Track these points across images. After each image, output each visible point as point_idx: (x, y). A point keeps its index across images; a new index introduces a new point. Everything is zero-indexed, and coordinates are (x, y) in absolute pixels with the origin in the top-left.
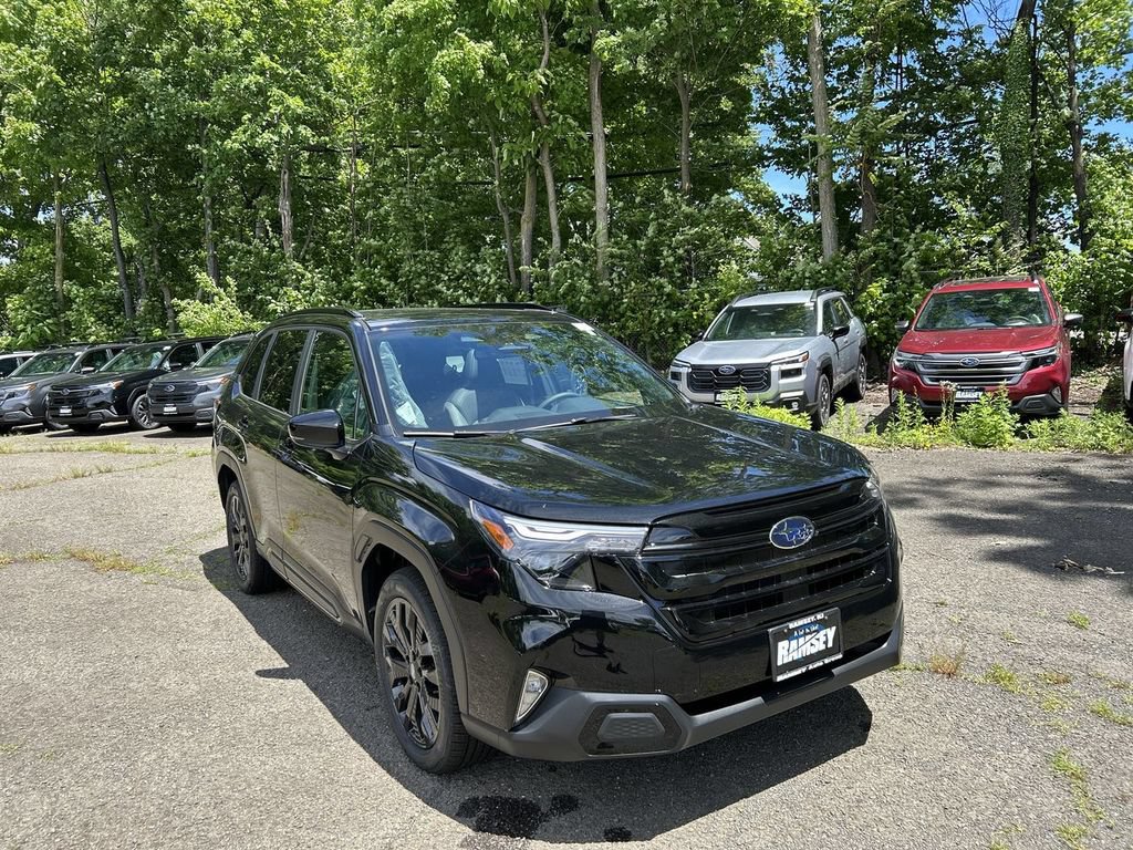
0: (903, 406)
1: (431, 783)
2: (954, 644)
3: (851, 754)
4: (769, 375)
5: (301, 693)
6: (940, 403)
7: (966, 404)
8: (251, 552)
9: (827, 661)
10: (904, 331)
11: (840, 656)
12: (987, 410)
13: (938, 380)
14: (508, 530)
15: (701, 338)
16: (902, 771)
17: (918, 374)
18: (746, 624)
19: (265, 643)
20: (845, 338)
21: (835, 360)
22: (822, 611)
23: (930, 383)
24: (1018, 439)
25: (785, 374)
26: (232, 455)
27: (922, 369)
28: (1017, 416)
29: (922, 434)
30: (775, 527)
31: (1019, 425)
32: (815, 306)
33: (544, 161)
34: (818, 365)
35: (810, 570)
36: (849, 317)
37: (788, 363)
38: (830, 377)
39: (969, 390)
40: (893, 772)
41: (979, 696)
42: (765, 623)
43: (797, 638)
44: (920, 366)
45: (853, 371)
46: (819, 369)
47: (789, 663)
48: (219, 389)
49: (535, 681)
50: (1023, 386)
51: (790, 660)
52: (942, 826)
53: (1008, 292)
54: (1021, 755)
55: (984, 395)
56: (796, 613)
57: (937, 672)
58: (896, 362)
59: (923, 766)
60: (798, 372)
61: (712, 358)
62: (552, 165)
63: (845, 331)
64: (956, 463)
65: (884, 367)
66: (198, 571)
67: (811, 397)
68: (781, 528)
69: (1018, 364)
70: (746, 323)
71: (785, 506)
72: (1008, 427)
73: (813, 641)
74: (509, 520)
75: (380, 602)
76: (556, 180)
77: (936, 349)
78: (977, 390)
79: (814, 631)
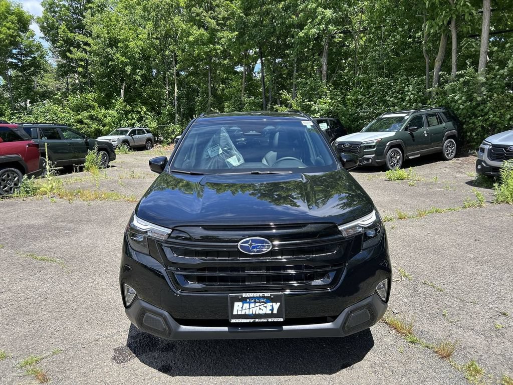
11: (282, 320)
22: (268, 292)
30: (242, 241)
33: (452, 28)
41: (443, 375)
43: (249, 303)
47: (242, 315)
57: (437, 352)
62: (456, 29)
68: (246, 242)
73: (262, 307)
76: (458, 38)
79: (263, 302)
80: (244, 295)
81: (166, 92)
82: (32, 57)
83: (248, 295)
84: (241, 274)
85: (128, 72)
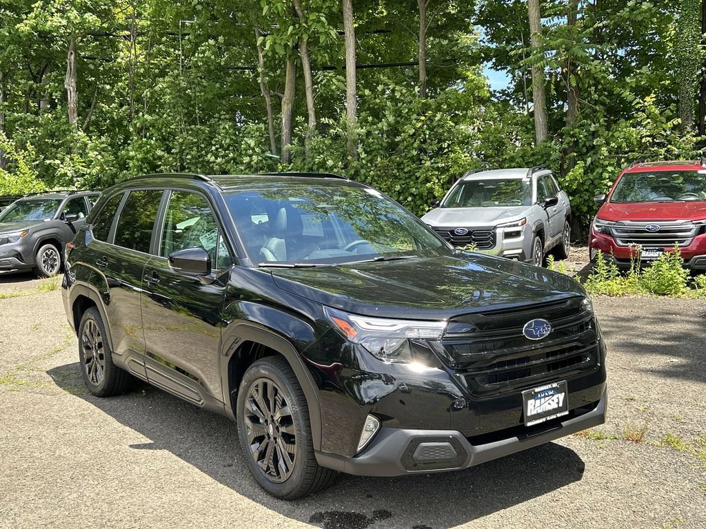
0: (601, 262)
1: (286, 506)
2: (639, 423)
3: (572, 485)
4: (494, 236)
5: (170, 458)
6: (629, 260)
7: (651, 261)
8: (107, 362)
9: (559, 415)
10: (601, 203)
11: (567, 413)
12: (666, 266)
13: (627, 242)
14: (351, 324)
15: (438, 205)
16: (606, 493)
17: (613, 237)
18: (508, 388)
19: (128, 428)
20: (554, 208)
21: (546, 224)
22: (556, 382)
23: (621, 244)
24: (688, 288)
25: (508, 235)
26: (91, 286)
27: (615, 233)
28: (688, 271)
29: (616, 284)
30: (526, 325)
31: (689, 278)
32: (531, 181)
33: (303, 53)
34: (534, 229)
35: (548, 355)
36: (557, 191)
37: (510, 226)
38: (543, 240)
39: (652, 250)
40: (600, 494)
41: (657, 453)
42: (519, 388)
43: (540, 398)
44: (614, 231)
45: (560, 235)
46: (534, 232)
47: (535, 415)
48: (19, 241)
49: (371, 423)
50: (693, 247)
51: (535, 413)
52: (632, 521)
53: (682, 173)
54: (684, 484)
55: (663, 254)
56: (540, 383)
57: (628, 440)
58: (595, 227)
59: (620, 491)
60: (517, 234)
61: (449, 221)
62: (309, 56)
63: (554, 202)
64: (642, 307)
65: (584, 233)
66: (49, 382)
67: (527, 255)
68: (529, 326)
69: (689, 230)
70: (475, 194)
71: (532, 312)
72: (681, 279)
73: (550, 402)
74: (352, 318)
75: (243, 383)
76: (311, 69)
77: (626, 217)
78: (658, 250)
79: (551, 395)
80: (536, 390)
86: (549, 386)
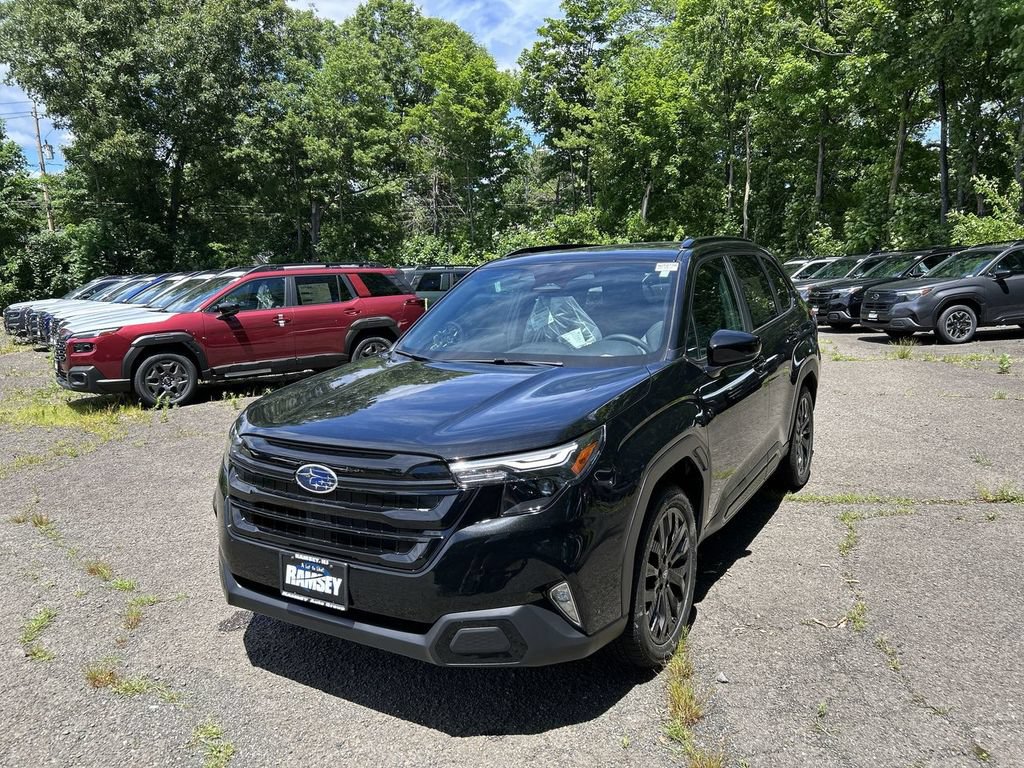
11: (344, 609)
22: (326, 558)
30: (302, 468)
47: (294, 586)
73: (320, 581)
79: (320, 573)
80: (297, 556)
81: (725, 196)
82: (505, 152)
83: (306, 558)
84: (298, 521)
85: (654, 163)
86: (317, 560)
